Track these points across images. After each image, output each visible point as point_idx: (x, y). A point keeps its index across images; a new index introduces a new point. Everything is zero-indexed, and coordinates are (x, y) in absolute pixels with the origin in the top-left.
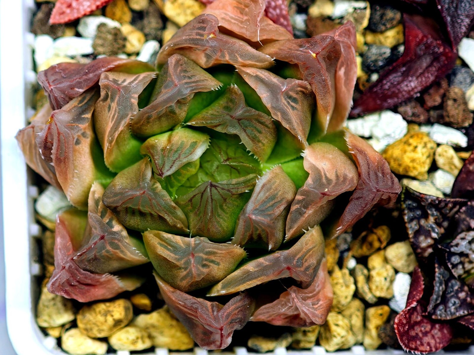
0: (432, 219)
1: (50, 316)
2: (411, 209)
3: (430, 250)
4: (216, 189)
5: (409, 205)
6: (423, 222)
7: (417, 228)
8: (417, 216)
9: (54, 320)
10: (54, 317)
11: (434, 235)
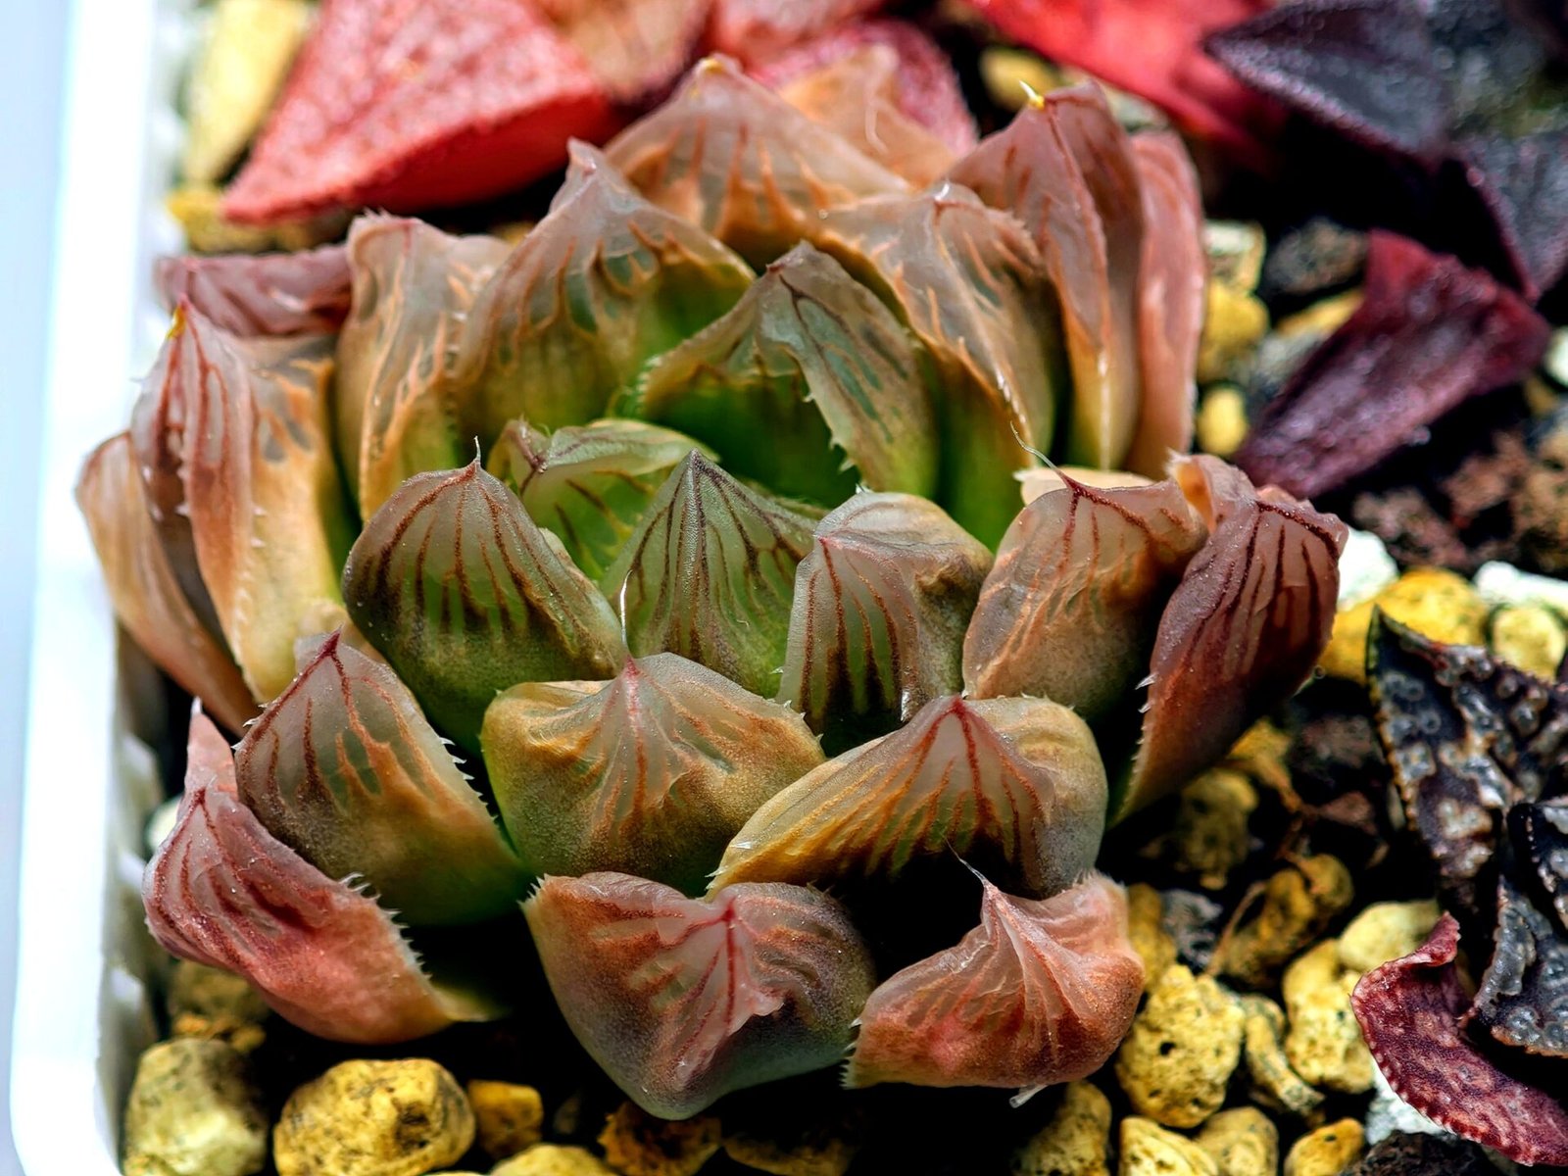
0: (1477, 740)
1: (165, 1133)
2: (1403, 705)
3: (1480, 852)
4: (718, 485)
5: (1397, 684)
6: (1447, 754)
7: (1428, 768)
8: (1428, 731)
9: (178, 1142)
10: (180, 1127)
11: (1490, 796)
